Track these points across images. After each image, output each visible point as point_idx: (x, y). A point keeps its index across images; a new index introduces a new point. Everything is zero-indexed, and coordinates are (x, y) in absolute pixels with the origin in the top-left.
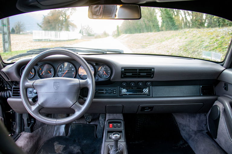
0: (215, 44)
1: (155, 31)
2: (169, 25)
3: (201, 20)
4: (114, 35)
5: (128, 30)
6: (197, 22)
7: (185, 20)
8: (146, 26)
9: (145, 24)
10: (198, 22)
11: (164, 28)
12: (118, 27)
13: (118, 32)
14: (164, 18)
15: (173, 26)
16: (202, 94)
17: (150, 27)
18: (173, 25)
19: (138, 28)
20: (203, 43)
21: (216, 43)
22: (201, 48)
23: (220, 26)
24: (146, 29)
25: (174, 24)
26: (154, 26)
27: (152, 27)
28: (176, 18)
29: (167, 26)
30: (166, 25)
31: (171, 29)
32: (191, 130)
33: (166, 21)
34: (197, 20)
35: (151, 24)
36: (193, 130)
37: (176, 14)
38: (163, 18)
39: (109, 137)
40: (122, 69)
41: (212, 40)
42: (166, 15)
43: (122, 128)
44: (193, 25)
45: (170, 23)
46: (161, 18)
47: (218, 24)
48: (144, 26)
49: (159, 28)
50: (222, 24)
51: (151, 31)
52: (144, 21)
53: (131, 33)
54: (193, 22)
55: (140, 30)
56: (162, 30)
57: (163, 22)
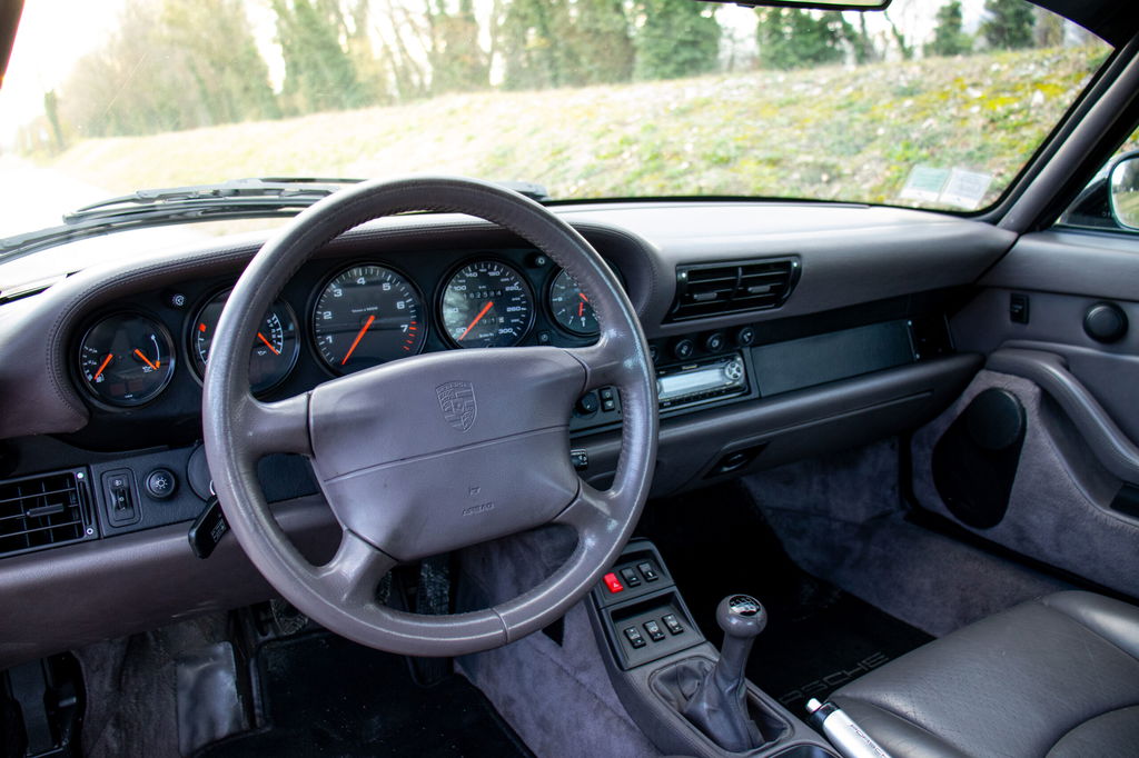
0: (624, 160)
1: (258, 118)
2: (324, 82)
3: (475, 55)
4: (29, 145)
5: (108, 117)
6: (456, 67)
7: (398, 59)
8: (204, 94)
9: (200, 81)
10: (462, 64)
11: (300, 99)
12: (51, 102)
13: (57, 130)
14: (297, 47)
15: (347, 88)
16: (918, 356)
17: (229, 94)
18: (347, 81)
19: (162, 106)
20: (569, 159)
21: (631, 156)
22: (564, 180)
23: (561, 81)
24: (210, 108)
25: (352, 80)
26: (247, 89)
27: (237, 95)
28: (357, 47)
29: (316, 88)
30: (313, 84)
31: (337, 104)
32: (836, 525)
33: (308, 66)
34: (455, 58)
35: (232, 81)
36: (846, 524)
37: (352, 29)
38: (288, 51)
39: (632, 643)
40: (678, 271)
41: (602, 141)
42: (307, 34)
43: (666, 584)
44: (438, 78)
45: (330, 76)
46: (279, 48)
47: (548, 74)
48: (194, 94)
49: (273, 99)
50: (564, 71)
51: (235, 117)
52: (193, 69)
53: (125, 131)
54: (437, 67)
55: (174, 113)
56: (294, 113)
57: (294, 68)
